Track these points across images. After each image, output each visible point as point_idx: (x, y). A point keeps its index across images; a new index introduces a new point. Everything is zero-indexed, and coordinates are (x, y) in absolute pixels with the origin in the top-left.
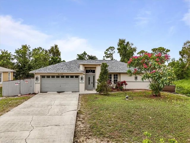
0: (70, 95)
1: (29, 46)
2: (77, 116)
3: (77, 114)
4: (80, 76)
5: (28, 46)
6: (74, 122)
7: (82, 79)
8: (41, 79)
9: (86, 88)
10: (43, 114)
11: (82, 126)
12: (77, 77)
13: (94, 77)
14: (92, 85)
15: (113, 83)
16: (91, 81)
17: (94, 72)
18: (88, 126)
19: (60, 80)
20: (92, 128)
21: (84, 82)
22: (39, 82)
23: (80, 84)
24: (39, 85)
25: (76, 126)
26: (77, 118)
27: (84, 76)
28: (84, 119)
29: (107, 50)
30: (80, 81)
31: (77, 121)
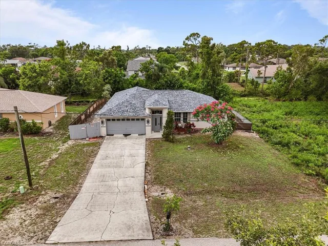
0: (137, 140)
1: (67, 42)
2: (145, 168)
3: (146, 165)
4: (146, 119)
5: (65, 42)
6: (143, 174)
7: (148, 122)
8: (106, 123)
9: (153, 130)
10: (120, 167)
11: (149, 177)
12: (143, 119)
13: (161, 118)
14: (158, 126)
15: (182, 122)
16: (158, 122)
17: (161, 112)
18: (153, 177)
19: (126, 123)
20: (155, 179)
21: (150, 124)
22: (105, 125)
23: (146, 127)
24: (105, 128)
25: (145, 177)
26: (145, 171)
27: (150, 119)
28: (150, 171)
29: (186, 39)
30: (147, 125)
31: (145, 172)
